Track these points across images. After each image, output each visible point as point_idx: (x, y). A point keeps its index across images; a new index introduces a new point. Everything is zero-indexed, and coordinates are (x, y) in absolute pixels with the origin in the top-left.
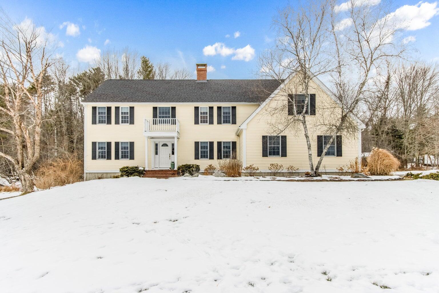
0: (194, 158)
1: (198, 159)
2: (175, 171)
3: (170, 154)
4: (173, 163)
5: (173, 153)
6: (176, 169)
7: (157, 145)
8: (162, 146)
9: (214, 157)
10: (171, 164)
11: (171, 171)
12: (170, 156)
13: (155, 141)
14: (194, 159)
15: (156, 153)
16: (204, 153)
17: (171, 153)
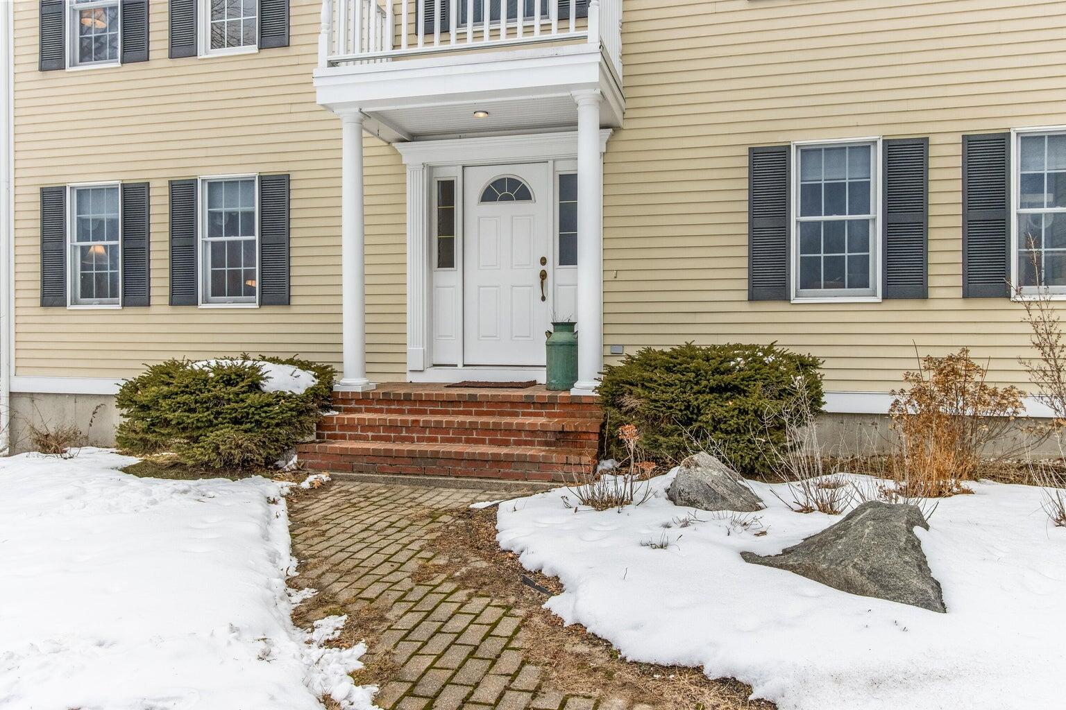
0: (744, 285)
1: (782, 294)
2: (577, 402)
3: (543, 261)
4: (562, 337)
5: (568, 254)
6: (587, 384)
7: (446, 190)
8: (489, 195)
9: (932, 281)
10: (550, 345)
11: (543, 405)
12: (543, 275)
13: (432, 160)
14: (744, 295)
15: (445, 256)
16: (834, 244)
17: (553, 253)
